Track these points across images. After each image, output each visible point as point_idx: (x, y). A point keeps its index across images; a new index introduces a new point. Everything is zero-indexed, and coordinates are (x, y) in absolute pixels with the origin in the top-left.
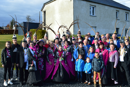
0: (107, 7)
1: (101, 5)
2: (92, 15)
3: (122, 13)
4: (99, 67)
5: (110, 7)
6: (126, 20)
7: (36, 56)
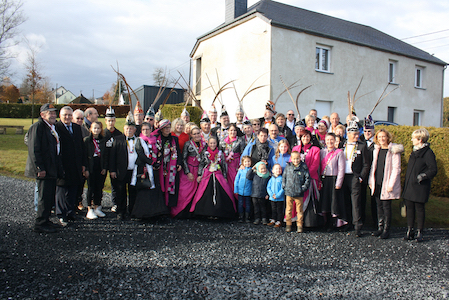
0: (362, 51)
1: (347, 44)
2: (321, 69)
3: (406, 67)
4: (298, 186)
5: (373, 51)
6: (418, 85)
7: (154, 156)
